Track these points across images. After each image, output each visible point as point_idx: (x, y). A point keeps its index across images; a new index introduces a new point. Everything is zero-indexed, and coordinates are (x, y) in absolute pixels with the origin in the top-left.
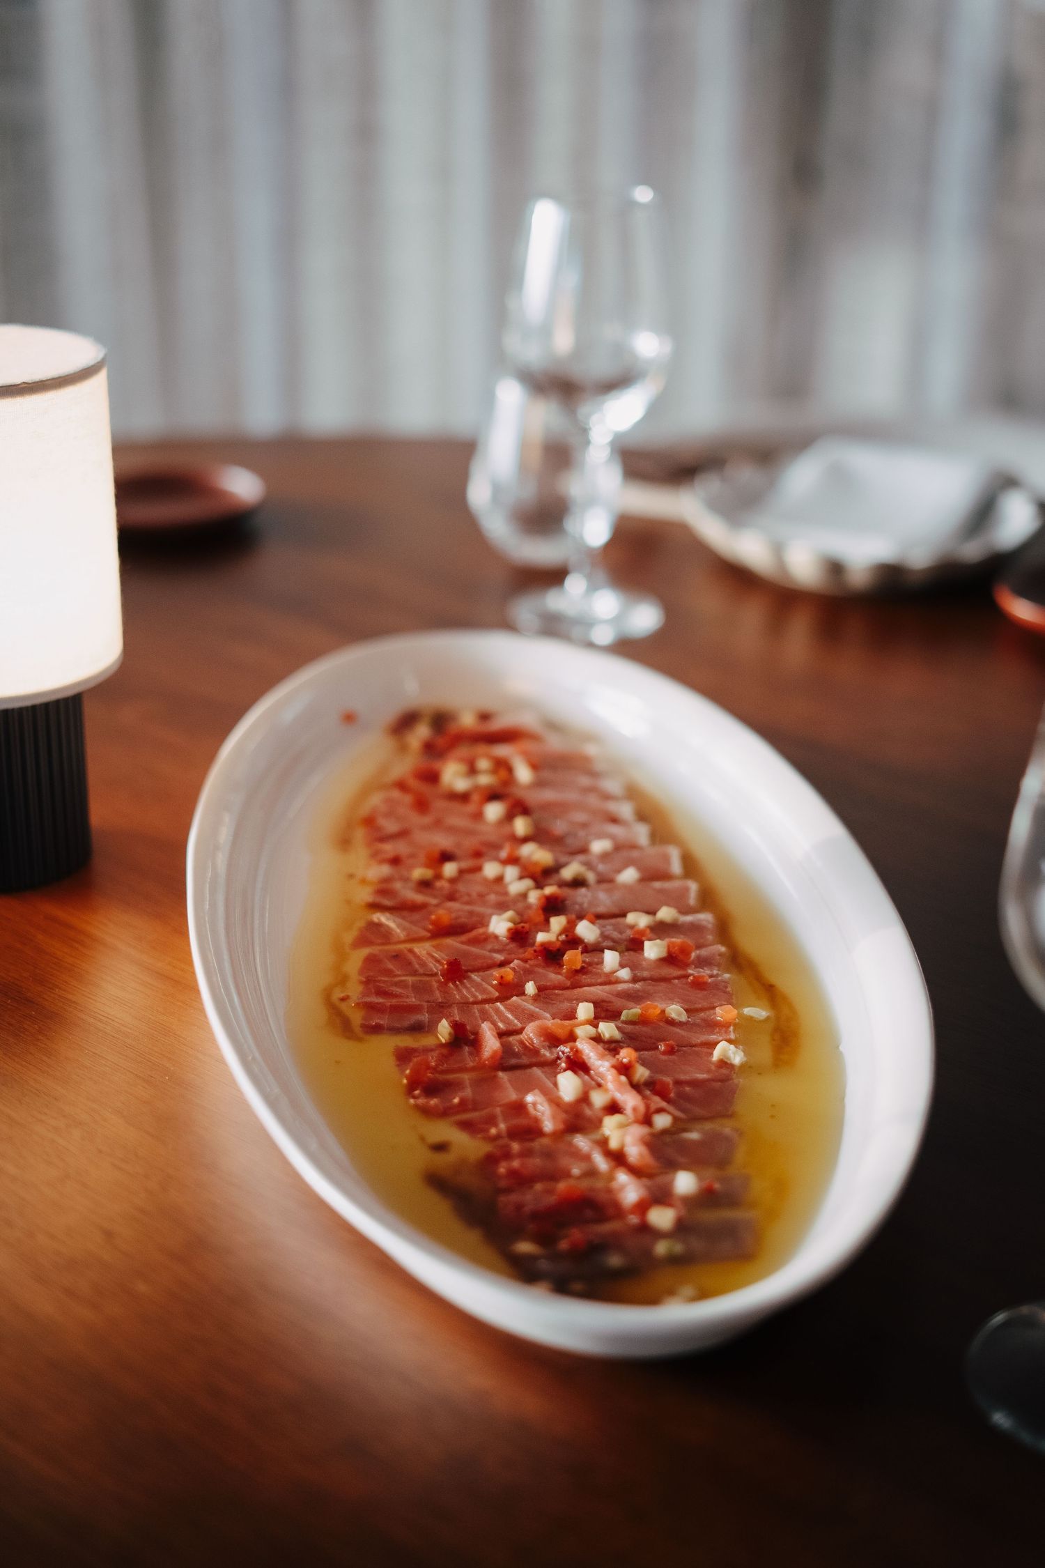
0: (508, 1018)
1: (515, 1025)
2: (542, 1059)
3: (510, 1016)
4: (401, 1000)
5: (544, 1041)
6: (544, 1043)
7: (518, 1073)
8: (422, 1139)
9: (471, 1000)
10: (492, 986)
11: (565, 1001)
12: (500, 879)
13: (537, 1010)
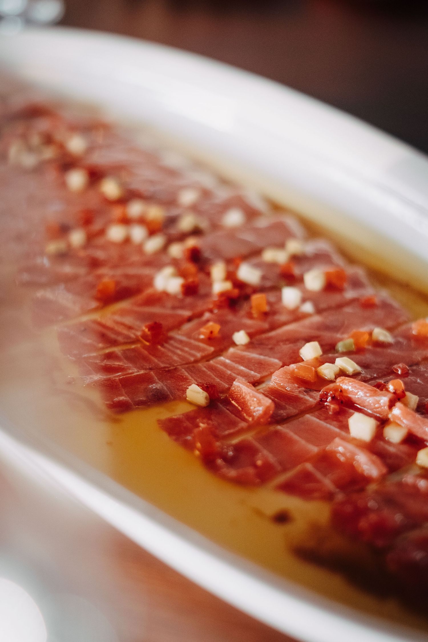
0: (242, 371)
1: (253, 377)
2: (308, 405)
3: (242, 368)
4: (125, 373)
5: (299, 387)
6: (300, 389)
7: (295, 422)
8: (259, 513)
9: (192, 359)
10: (202, 341)
11: (281, 344)
12: (127, 241)
13: (262, 357)
